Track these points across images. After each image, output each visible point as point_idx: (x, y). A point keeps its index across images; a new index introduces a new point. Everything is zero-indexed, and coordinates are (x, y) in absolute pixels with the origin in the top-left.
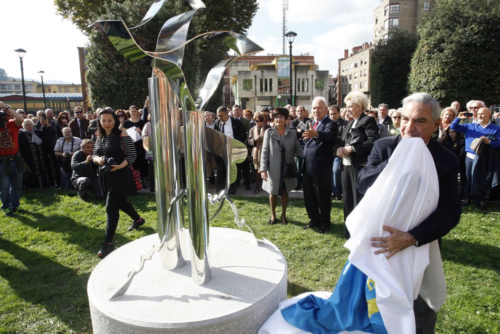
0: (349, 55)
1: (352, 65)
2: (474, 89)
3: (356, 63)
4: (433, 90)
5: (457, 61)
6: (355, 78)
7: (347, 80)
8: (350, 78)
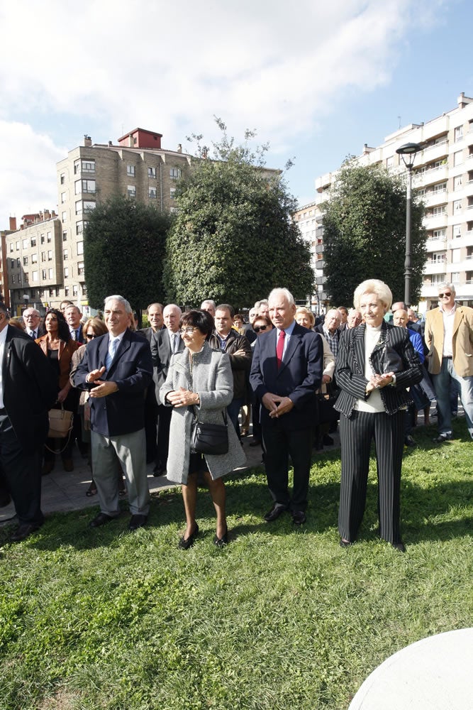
0: (18, 227)
1: (27, 243)
2: (254, 285)
3: (33, 239)
4: (208, 284)
5: (233, 246)
6: (33, 263)
7: (19, 265)
8: (25, 263)
